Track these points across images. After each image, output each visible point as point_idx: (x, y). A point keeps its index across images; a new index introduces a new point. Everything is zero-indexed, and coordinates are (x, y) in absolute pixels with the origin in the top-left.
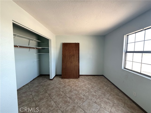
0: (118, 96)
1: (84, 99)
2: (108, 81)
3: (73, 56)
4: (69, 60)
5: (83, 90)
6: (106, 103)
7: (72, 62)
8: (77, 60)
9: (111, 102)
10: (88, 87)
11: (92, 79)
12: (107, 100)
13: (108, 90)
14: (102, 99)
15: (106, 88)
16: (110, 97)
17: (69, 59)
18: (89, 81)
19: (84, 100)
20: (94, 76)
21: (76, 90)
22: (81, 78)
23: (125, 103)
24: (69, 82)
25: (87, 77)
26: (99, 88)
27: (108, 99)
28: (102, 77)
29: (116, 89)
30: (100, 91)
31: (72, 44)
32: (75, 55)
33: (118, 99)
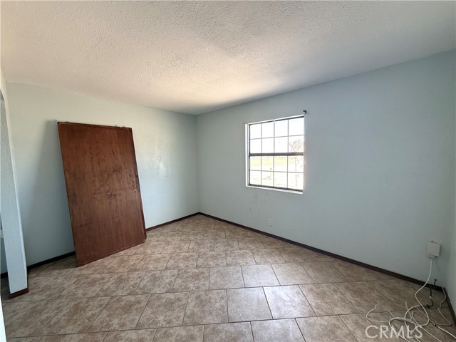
0: (248, 237)
1: (179, 300)
2: (218, 221)
3: (116, 171)
4: (102, 189)
5: (186, 259)
6: (242, 256)
7: (115, 195)
8: (133, 186)
9: (247, 251)
10: (190, 247)
11: (181, 229)
12: (240, 252)
13: (229, 236)
14: (233, 255)
15: (223, 234)
16: (241, 245)
17: (101, 186)
18: (181, 236)
19: (184, 302)
20: (181, 222)
21: (167, 268)
22: (152, 236)
23: (262, 242)
24: (122, 261)
25: (166, 230)
26: (213, 241)
27: (240, 249)
28: (198, 217)
29: (239, 229)
30: (219, 245)
31: (108, 131)
32: (123, 167)
33: (252, 242)
